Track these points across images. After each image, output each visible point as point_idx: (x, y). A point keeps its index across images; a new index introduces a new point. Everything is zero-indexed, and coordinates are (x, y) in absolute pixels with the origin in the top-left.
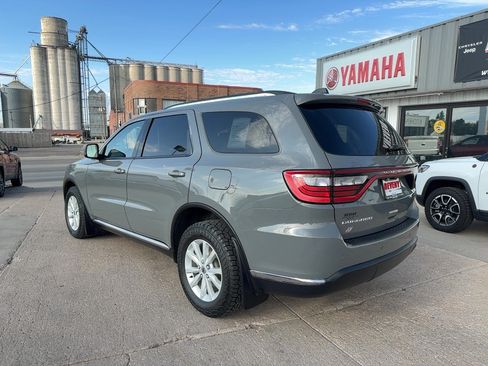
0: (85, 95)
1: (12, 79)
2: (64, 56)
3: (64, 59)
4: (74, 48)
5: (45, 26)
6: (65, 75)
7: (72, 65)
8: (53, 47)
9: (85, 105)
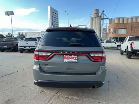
0: (102, 29)
1: (85, 27)
2: (97, 19)
3: (97, 20)
4: (100, 16)
5: (94, 12)
6: (97, 24)
7: (99, 21)
8: (95, 17)
9: (102, 32)
